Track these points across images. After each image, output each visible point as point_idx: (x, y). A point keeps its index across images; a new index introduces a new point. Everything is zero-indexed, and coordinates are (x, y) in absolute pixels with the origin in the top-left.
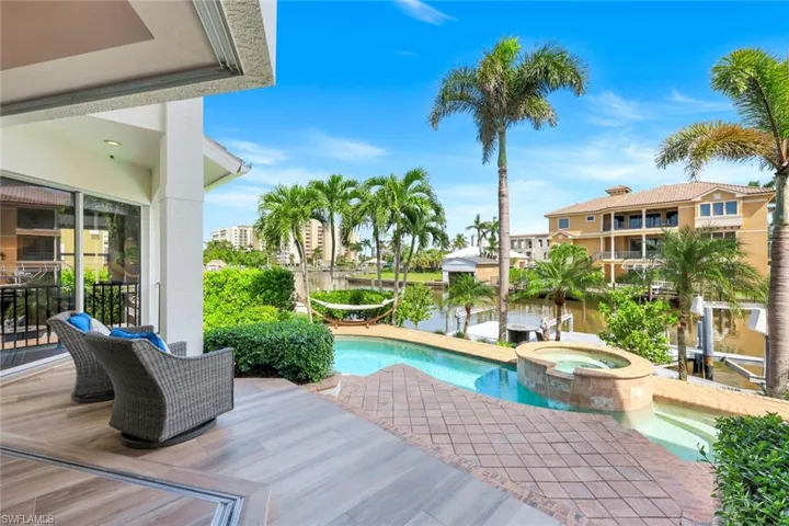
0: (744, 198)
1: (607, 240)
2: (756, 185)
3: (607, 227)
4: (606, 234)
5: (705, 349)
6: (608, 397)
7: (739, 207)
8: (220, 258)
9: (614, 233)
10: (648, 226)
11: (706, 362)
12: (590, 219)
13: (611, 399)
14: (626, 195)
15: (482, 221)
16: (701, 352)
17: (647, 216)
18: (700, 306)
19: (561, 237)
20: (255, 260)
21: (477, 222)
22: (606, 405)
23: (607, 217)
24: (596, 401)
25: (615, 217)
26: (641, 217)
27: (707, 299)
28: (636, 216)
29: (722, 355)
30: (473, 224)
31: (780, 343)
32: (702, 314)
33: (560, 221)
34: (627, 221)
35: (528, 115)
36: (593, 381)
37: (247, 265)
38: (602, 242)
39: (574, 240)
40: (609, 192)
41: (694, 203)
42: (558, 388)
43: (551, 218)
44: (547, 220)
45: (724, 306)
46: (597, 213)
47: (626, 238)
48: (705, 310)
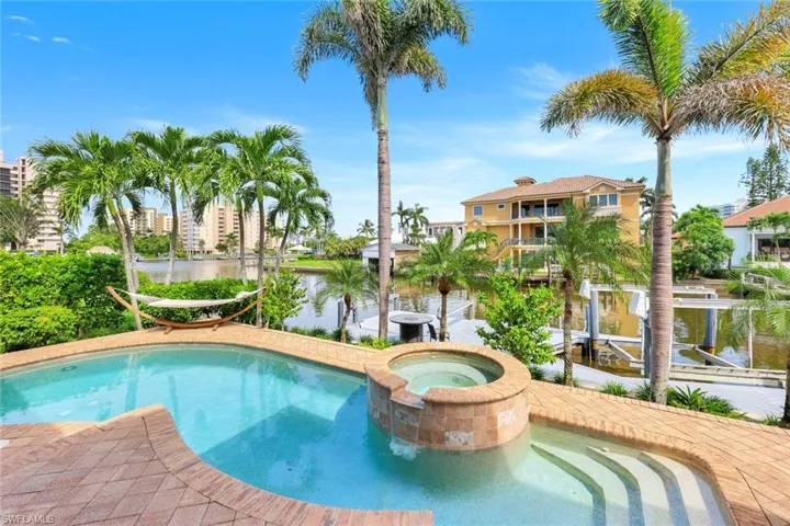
0: (622, 191)
1: (516, 227)
2: (631, 180)
3: (515, 216)
4: (515, 221)
5: (592, 333)
6: (467, 431)
7: (619, 199)
8: (106, 244)
9: (521, 220)
10: (549, 215)
11: (592, 346)
12: (501, 207)
13: (471, 433)
14: (532, 186)
15: (404, 208)
16: (588, 335)
17: (548, 206)
18: (588, 289)
19: (475, 224)
20: (152, 247)
21: (400, 208)
22: (466, 443)
23: (515, 205)
24: (452, 438)
25: (522, 206)
26: (543, 206)
27: (594, 282)
28: (539, 205)
29: (606, 337)
30: (396, 211)
31: (661, 332)
32: (589, 297)
33: (475, 207)
34: (532, 209)
35: (412, 68)
36: (448, 410)
37: (143, 252)
38: (511, 230)
39: (488, 227)
40: (517, 182)
41: (585, 194)
42: (405, 422)
43: (467, 204)
44: (464, 207)
45: (607, 288)
46: (507, 201)
47: (532, 225)
48: (592, 292)
